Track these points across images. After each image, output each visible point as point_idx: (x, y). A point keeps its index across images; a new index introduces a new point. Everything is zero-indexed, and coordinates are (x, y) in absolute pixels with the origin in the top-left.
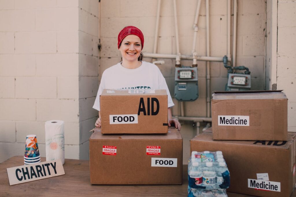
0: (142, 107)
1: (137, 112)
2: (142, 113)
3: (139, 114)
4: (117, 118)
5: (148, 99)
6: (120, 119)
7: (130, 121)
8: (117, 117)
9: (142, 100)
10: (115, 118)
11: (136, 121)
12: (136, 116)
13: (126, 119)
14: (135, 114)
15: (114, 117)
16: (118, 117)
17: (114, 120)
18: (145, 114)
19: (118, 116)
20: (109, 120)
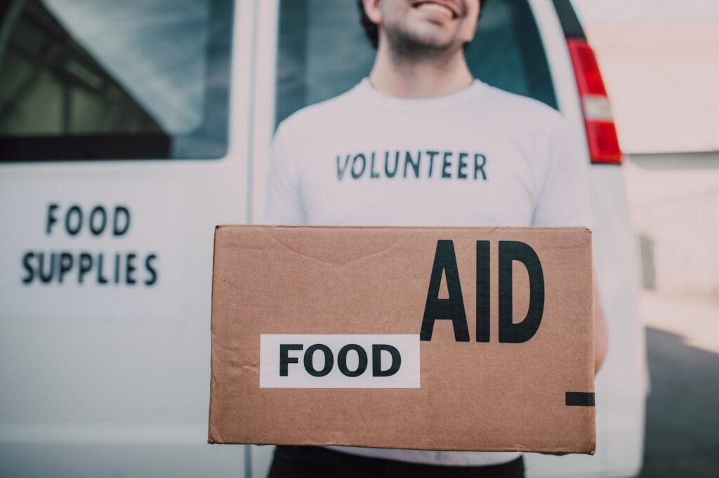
0: (444, 294)
1: (419, 325)
2: (444, 327)
3: (426, 334)
5: (478, 251)
6: (319, 361)
7: (377, 372)
10: (291, 354)
12: (409, 344)
13: (352, 361)
16: (305, 348)
17: (285, 363)
18: (462, 335)
20: (257, 365)
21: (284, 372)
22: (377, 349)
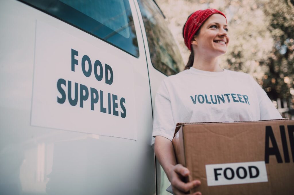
0: (271, 145)
1: (263, 157)
2: (273, 158)
3: (267, 161)
4: (221, 172)
5: (282, 128)
6: (229, 174)
7: (251, 176)
8: (221, 169)
9: (269, 130)
10: (218, 172)
11: (263, 178)
12: (261, 165)
13: (242, 173)
14: (259, 160)
15: (216, 170)
16: (223, 169)
17: (216, 175)
18: (279, 160)
19: (224, 166)
20: (206, 177)
21: (216, 179)
22: (250, 168)
